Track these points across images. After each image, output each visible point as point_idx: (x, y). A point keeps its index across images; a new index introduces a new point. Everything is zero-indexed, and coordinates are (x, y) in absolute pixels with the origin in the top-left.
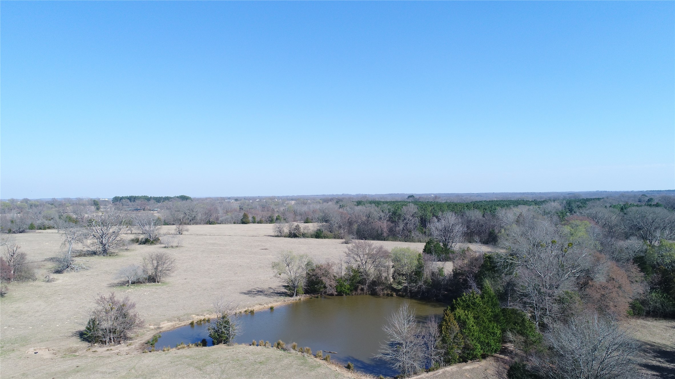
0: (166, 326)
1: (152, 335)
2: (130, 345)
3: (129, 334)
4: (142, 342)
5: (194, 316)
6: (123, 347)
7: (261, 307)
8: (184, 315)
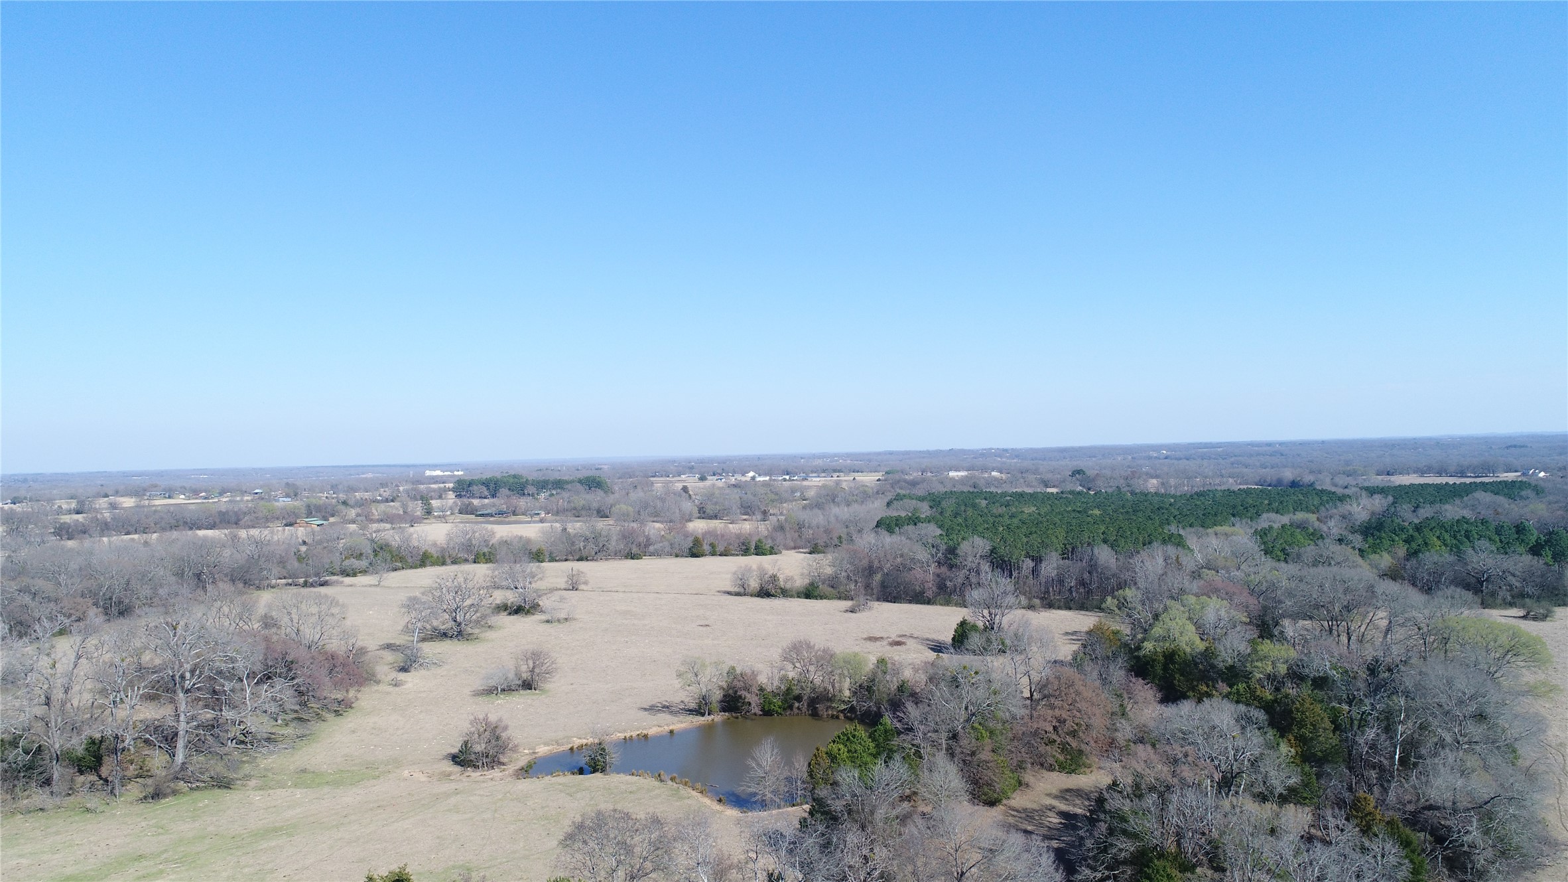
0: (542, 750)
1: (527, 761)
2: (504, 771)
3: (503, 759)
4: (516, 768)
5: (575, 739)
6: (496, 773)
7: (660, 729)
8: (564, 739)
